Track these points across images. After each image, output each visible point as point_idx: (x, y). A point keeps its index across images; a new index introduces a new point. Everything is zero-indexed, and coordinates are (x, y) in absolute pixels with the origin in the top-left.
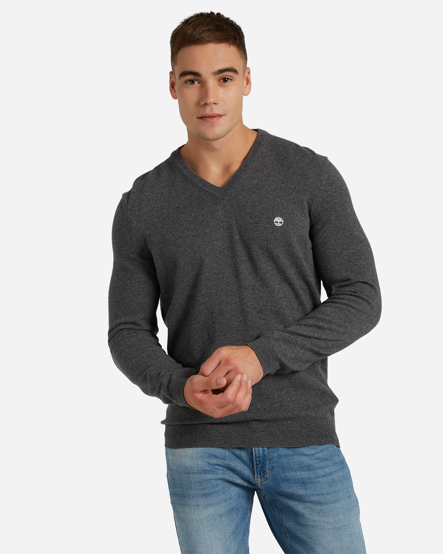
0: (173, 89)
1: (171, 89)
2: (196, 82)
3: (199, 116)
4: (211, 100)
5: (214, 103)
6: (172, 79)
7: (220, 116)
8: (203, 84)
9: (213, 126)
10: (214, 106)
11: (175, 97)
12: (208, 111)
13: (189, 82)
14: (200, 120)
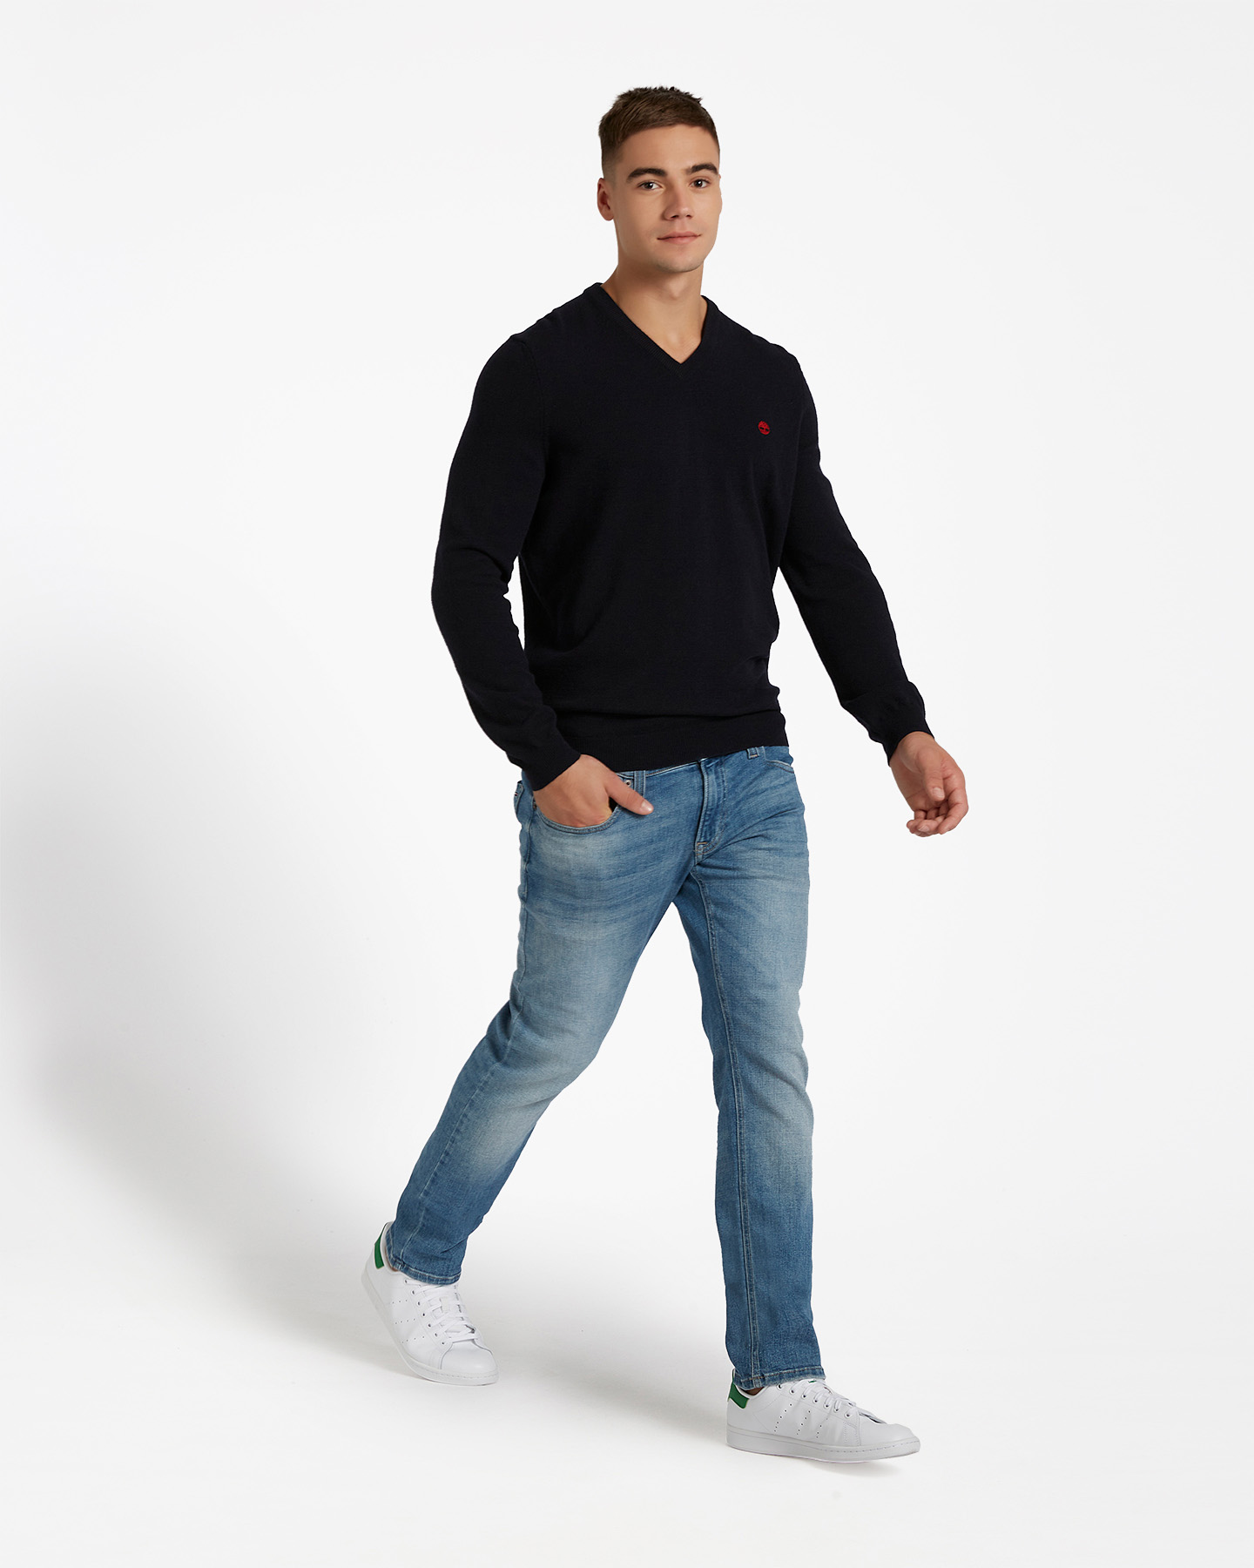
0: (605, 206)
1: (601, 205)
2: (655, 186)
3: (663, 236)
4: (684, 210)
5: (688, 216)
6: (602, 190)
7: (695, 236)
8: (670, 188)
9: (683, 249)
10: (686, 219)
11: (608, 218)
12: (678, 227)
13: (643, 186)
14: (662, 242)
